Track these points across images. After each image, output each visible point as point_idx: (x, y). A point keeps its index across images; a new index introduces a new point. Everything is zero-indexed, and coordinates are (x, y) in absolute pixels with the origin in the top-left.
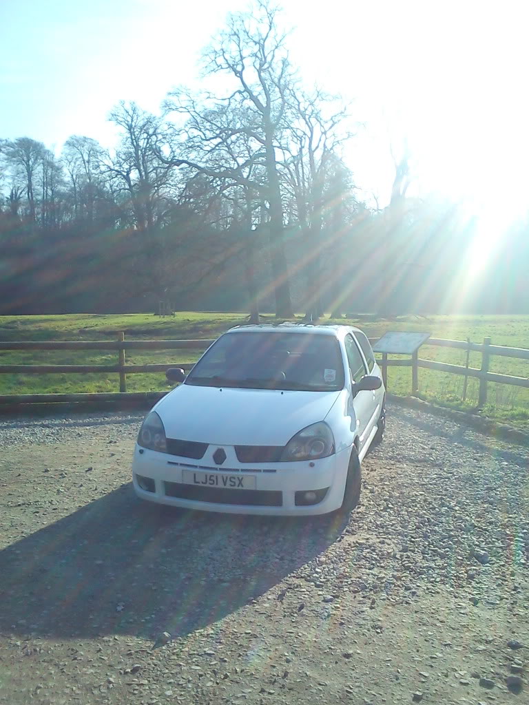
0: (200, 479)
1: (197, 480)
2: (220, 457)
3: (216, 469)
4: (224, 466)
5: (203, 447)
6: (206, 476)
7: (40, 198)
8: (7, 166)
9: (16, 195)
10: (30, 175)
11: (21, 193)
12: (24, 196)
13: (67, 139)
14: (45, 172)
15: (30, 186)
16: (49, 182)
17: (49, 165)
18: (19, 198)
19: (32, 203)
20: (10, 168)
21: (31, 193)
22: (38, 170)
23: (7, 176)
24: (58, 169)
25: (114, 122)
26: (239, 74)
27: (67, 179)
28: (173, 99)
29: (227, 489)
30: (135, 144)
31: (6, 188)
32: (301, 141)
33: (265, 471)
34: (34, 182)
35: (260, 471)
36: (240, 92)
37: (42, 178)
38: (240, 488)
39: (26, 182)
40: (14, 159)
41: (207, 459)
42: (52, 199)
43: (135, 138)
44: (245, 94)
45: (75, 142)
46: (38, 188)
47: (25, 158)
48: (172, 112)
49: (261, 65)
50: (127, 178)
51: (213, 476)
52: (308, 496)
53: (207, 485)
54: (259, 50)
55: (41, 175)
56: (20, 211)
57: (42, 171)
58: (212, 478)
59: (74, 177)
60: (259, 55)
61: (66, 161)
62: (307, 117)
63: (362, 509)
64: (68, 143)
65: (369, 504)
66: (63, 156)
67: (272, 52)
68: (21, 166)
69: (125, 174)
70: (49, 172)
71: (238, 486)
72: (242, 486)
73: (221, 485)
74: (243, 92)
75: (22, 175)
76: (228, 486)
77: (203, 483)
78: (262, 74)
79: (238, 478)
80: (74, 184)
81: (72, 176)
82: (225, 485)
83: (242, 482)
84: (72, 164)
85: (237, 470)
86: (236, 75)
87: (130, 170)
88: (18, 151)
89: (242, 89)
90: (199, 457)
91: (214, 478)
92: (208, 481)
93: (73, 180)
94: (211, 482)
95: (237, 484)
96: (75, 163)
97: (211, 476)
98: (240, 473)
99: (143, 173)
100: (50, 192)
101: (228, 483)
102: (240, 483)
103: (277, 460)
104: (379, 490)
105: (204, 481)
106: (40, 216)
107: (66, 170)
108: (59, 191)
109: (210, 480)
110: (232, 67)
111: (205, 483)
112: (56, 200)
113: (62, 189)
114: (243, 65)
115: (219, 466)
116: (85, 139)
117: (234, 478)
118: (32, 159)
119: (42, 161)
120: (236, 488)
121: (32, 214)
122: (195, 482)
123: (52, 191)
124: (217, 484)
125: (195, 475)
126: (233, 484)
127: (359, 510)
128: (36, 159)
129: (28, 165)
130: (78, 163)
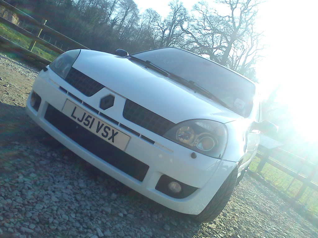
0: (79, 114)
1: (74, 115)
2: (108, 102)
3: (97, 112)
4: (106, 112)
5: (98, 87)
6: (85, 114)
7: (125, 26)
8: (118, 7)
9: (116, 20)
10: (126, 15)
11: (118, 20)
12: (119, 22)
13: (148, 8)
14: (132, 17)
15: (123, 19)
16: (132, 22)
17: (135, 15)
18: (117, 22)
19: (121, 26)
20: (119, 9)
21: (123, 22)
22: (130, 15)
23: (116, 11)
24: (138, 18)
25: (170, 7)
26: (233, 9)
27: (140, 24)
28: (200, 6)
29: (96, 136)
30: (174, 20)
31: (114, 15)
32: (244, 51)
33: (143, 137)
34: (126, 19)
35: (138, 134)
36: (229, 17)
37: (130, 19)
38: (110, 142)
39: (123, 17)
40: (122, 6)
41: (94, 100)
42: (130, 29)
43: (175, 18)
44: (231, 19)
45: (150, 11)
46: (126, 22)
47: (127, 8)
48: (196, 11)
49: (244, 10)
50: (164, 32)
51: (91, 117)
52: (173, 186)
53: (82, 124)
54: (246, 3)
55: (130, 17)
56: (114, 27)
57: (131, 16)
58: (89, 119)
59: (143, 24)
60: (245, 4)
61: (143, 17)
62: (253, 39)
63: (213, 226)
64: (147, 10)
65: (221, 225)
66: (143, 14)
67: (252, 6)
68: (124, 10)
69: (163, 30)
70: (134, 18)
71: (109, 139)
72: (113, 141)
73: (93, 130)
74: (231, 17)
75: (122, 14)
76: (99, 135)
77: (78, 119)
78: (242, 14)
79: (113, 131)
80: (141, 27)
81: (142, 24)
82: (97, 132)
83: (115, 137)
84: (145, 19)
85: (117, 123)
86: (231, 9)
87: (166, 30)
88: (126, 3)
89: (231, 16)
90: (89, 94)
91: (91, 120)
92: (84, 121)
93: (142, 26)
94: (87, 123)
95: (109, 136)
96: (146, 19)
97: (89, 116)
98: (118, 127)
99: (171, 33)
100: (130, 26)
101: (102, 131)
102: (112, 137)
103: (161, 134)
104: (231, 217)
105: (81, 119)
106: (121, 33)
107: (141, 20)
108: (134, 27)
109: (86, 120)
110: (231, 5)
111: (81, 121)
112: (131, 30)
113: (135, 26)
114: (236, 6)
115: (101, 110)
116: (155, 12)
117: (109, 129)
118: (130, 10)
119: (133, 12)
120: (106, 139)
121: (119, 31)
122: (72, 116)
123: (131, 25)
124: (90, 127)
125: (75, 108)
126: (105, 134)
127: (210, 226)
128: (131, 10)
129: (127, 11)
130: (147, 20)
